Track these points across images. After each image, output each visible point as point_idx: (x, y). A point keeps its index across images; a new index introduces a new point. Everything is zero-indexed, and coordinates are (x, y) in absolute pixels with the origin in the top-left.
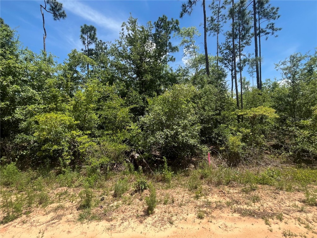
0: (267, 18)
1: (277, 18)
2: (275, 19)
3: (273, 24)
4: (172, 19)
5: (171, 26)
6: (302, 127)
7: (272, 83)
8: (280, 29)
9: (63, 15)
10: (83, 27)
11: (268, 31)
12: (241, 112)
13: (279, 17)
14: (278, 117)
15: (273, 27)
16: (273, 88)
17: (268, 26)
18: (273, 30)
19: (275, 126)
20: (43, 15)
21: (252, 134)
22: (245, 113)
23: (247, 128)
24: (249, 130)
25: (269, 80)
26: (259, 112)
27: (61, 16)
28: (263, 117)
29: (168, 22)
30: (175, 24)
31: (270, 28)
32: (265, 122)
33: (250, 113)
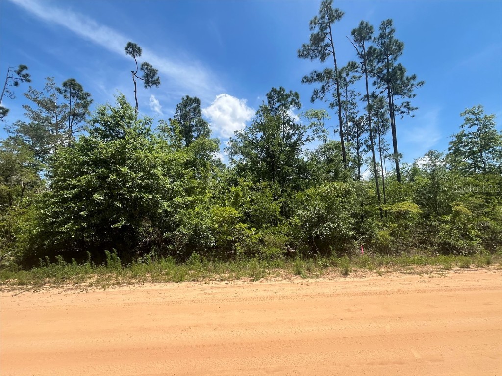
0: (402, 94)
1: (412, 96)
2: (410, 97)
3: (408, 103)
4: (291, 92)
5: (290, 99)
6: (444, 222)
7: (410, 168)
8: (417, 108)
9: (157, 83)
10: (185, 98)
11: (402, 109)
12: (386, 207)
13: (414, 96)
14: (421, 212)
15: (408, 105)
16: (414, 175)
17: (403, 104)
18: (409, 108)
19: (419, 222)
20: (135, 83)
21: (399, 229)
22: (390, 208)
23: (393, 222)
24: (395, 225)
25: (406, 163)
26: (404, 207)
27: (153, 83)
28: (406, 212)
29: (286, 95)
30: (295, 98)
31: (405, 106)
32: (409, 217)
33: (395, 208)
